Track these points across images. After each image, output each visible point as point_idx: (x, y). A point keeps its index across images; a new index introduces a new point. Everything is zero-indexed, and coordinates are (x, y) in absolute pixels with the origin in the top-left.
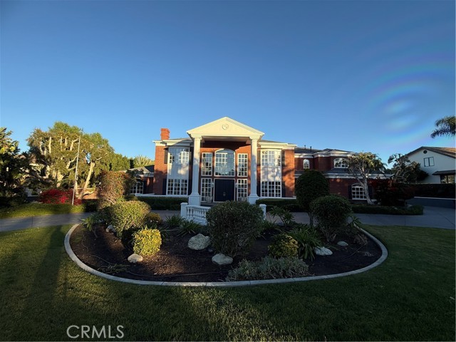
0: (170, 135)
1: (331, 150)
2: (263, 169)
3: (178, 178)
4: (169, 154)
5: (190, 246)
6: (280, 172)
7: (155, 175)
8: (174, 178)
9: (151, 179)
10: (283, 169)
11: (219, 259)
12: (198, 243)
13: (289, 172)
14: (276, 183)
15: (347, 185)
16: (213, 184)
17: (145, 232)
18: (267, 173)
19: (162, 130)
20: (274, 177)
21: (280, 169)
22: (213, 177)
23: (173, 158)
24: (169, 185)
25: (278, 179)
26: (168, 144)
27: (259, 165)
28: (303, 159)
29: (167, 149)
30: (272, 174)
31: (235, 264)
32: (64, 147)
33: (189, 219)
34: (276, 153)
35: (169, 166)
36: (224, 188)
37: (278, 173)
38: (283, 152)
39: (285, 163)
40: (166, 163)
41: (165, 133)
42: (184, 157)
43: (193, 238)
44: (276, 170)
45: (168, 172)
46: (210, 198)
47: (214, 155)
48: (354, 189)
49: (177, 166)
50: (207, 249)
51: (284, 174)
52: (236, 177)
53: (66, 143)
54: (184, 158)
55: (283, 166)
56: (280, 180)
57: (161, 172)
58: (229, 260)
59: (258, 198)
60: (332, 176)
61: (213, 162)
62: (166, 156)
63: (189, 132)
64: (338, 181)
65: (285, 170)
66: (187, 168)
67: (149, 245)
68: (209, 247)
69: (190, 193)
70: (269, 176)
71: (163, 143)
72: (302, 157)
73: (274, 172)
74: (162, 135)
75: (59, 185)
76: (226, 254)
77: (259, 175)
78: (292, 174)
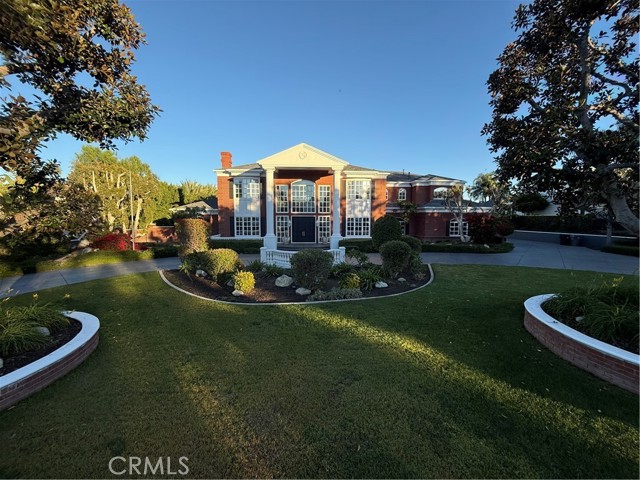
0: (232, 159)
1: (432, 177)
2: (350, 202)
3: (247, 216)
4: (234, 186)
5: (277, 284)
6: (369, 206)
7: (220, 212)
8: (244, 215)
9: (215, 217)
10: (372, 202)
11: (300, 291)
12: (283, 281)
13: (379, 205)
14: (364, 219)
15: (445, 220)
16: (290, 222)
17: (241, 274)
18: (353, 207)
19: (222, 154)
20: (362, 211)
21: (369, 202)
22: (290, 214)
23: (241, 191)
24: (238, 224)
25: (367, 214)
26: (233, 174)
27: (344, 198)
28: (399, 188)
29: (231, 180)
30: (359, 208)
31: (312, 293)
32: (111, 184)
33: (271, 263)
34: (364, 183)
35: (236, 201)
36: (304, 227)
37: (366, 207)
38: (373, 181)
39: (376, 196)
40: (232, 197)
41: (226, 159)
42: (253, 189)
43: (279, 278)
44: (364, 204)
45: (235, 208)
46: (287, 239)
47: (290, 187)
48: (452, 225)
49: (245, 201)
50: (291, 286)
51: (373, 208)
52: (317, 214)
53: (112, 178)
54: (253, 191)
55: (373, 198)
56: (369, 216)
57: (227, 209)
58: (308, 291)
59: (342, 238)
60: (429, 210)
61: (289, 195)
62: (231, 189)
63: (260, 162)
64: (436, 215)
65: (375, 204)
66: (258, 203)
67: (246, 283)
68: (293, 284)
69: (264, 233)
70: (356, 211)
71: (226, 172)
72: (397, 186)
73: (361, 205)
74: (222, 160)
75: (111, 229)
76: (306, 288)
77: (344, 210)
78: (383, 207)
